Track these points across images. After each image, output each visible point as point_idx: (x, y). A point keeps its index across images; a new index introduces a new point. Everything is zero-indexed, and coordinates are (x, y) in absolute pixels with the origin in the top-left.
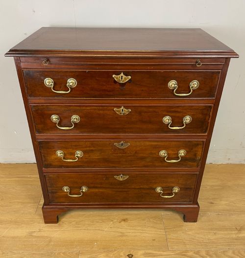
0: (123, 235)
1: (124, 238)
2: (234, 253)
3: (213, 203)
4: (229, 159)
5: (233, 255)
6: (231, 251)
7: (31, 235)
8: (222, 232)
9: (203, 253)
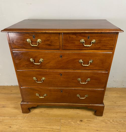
0: (78, 113)
1: (79, 115)
2: (124, 121)
3: (116, 103)
4: (124, 85)
5: (123, 122)
6: (123, 121)
7: (41, 112)
8: (119, 114)
9: (111, 121)
